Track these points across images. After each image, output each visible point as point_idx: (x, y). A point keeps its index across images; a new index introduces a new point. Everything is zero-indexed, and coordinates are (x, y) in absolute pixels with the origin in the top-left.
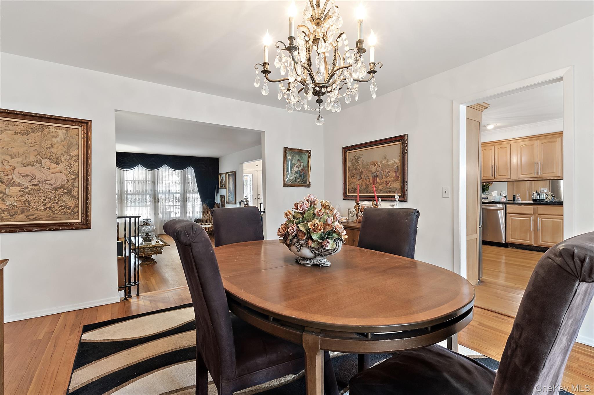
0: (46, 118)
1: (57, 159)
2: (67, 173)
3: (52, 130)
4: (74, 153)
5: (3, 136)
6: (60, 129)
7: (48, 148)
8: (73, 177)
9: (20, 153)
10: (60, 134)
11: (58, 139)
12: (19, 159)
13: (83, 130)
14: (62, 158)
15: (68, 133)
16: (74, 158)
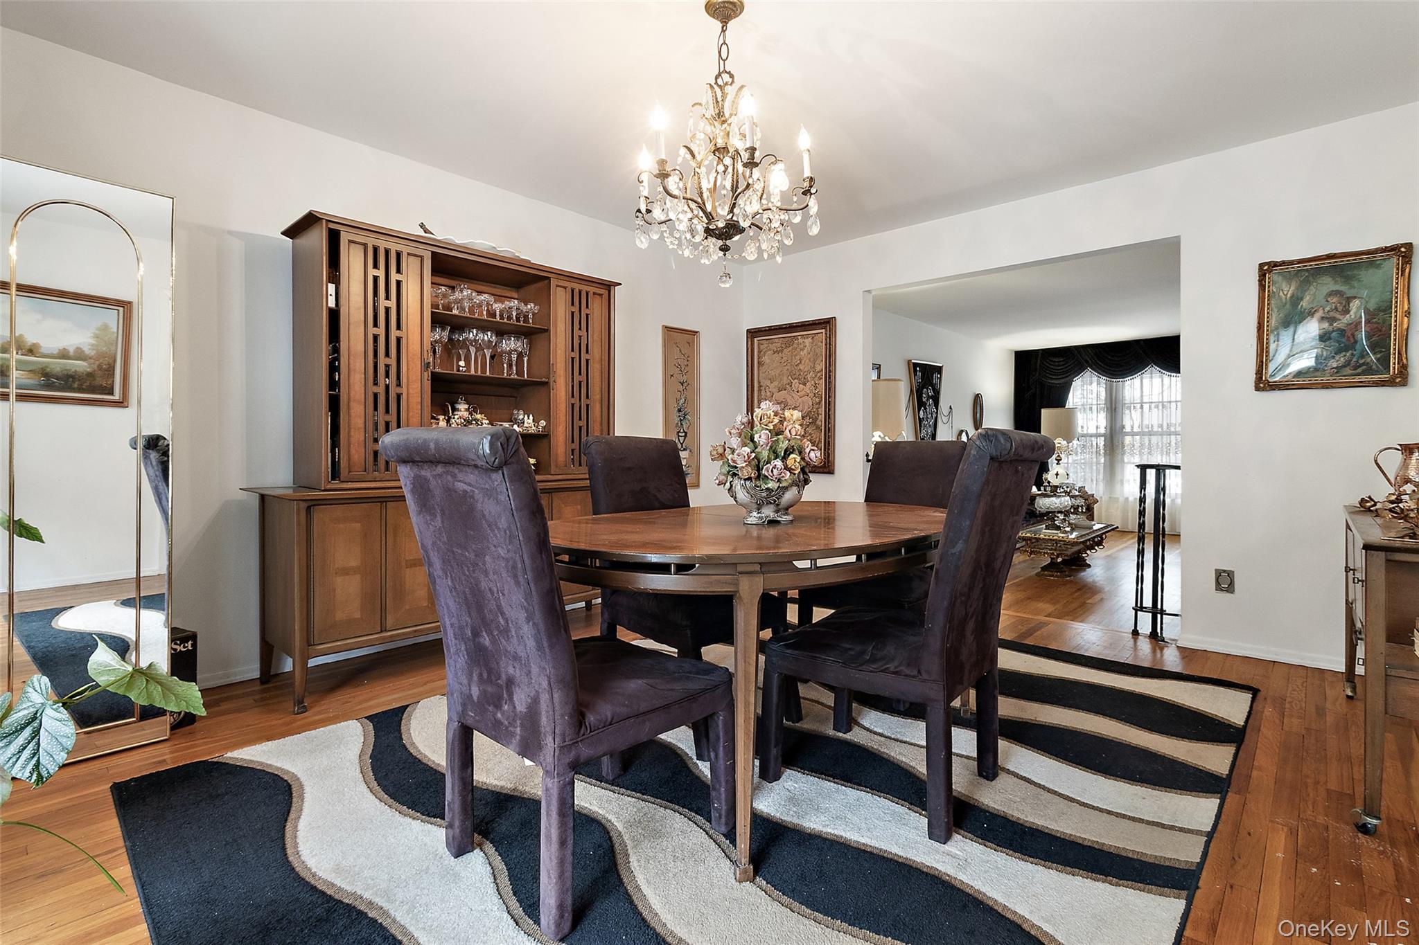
0: (794, 327)
1: (804, 378)
2: (811, 395)
3: (801, 341)
4: (818, 368)
5: (766, 359)
6: (807, 338)
7: (798, 365)
8: (818, 400)
9: (777, 375)
10: (807, 344)
11: (805, 351)
12: (776, 383)
13: (826, 334)
14: (809, 376)
15: (813, 341)
16: (819, 375)
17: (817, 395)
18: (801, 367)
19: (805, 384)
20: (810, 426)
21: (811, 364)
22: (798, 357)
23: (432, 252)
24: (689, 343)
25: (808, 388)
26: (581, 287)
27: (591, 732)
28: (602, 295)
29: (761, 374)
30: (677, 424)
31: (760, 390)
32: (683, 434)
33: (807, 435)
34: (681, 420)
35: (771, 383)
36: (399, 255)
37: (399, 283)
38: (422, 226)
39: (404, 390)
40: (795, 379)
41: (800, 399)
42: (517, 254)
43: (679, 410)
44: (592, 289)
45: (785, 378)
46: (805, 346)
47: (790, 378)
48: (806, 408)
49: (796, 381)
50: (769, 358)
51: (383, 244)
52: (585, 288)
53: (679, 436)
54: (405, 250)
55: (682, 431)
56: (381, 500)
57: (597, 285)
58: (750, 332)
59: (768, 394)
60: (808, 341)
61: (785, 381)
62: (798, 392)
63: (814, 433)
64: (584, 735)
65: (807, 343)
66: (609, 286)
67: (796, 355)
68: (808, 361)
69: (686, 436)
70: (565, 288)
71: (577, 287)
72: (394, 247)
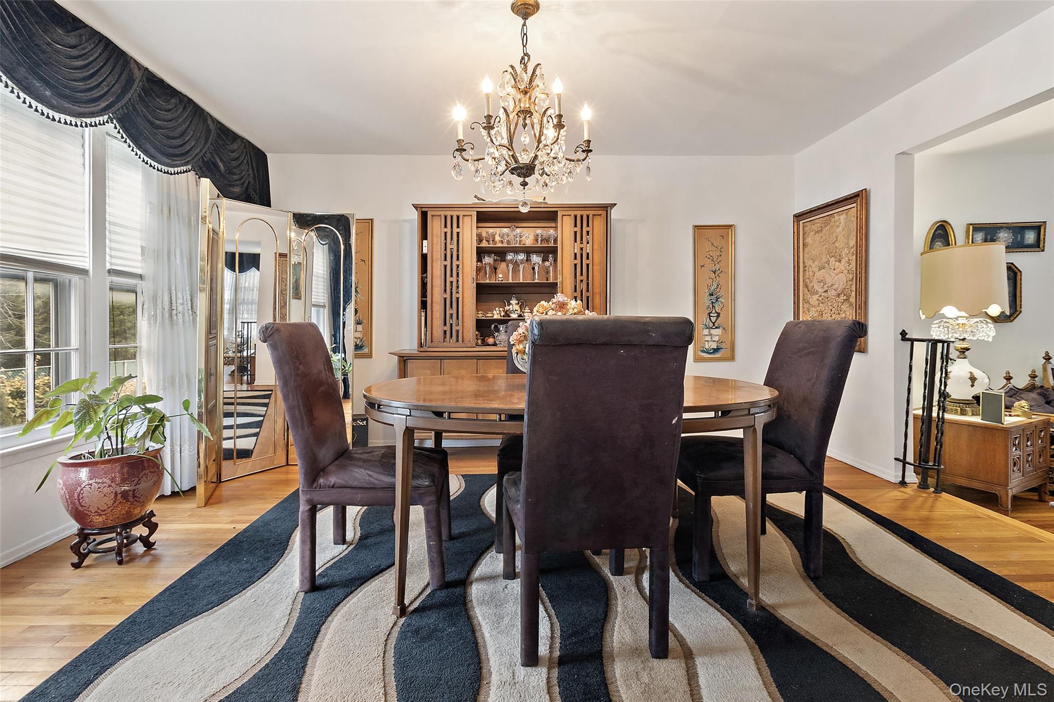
2: (846, 272)
3: (837, 218)
4: (851, 245)
5: (809, 240)
6: (842, 214)
7: (834, 243)
8: (851, 276)
9: (818, 254)
10: (842, 221)
11: (840, 228)
12: (816, 263)
13: (857, 208)
14: (843, 253)
15: (847, 217)
16: (852, 250)
17: (850, 272)
18: (837, 244)
19: (840, 261)
20: (844, 304)
21: (845, 240)
22: (834, 235)
23: (477, 211)
24: (723, 237)
25: (842, 266)
26: (582, 213)
27: (320, 488)
28: (601, 215)
29: (805, 255)
30: (708, 306)
31: (804, 271)
32: (716, 315)
33: (842, 312)
34: (713, 303)
35: (813, 262)
36: (458, 217)
37: (458, 233)
38: (476, 197)
39: (460, 295)
40: (832, 256)
41: (836, 277)
42: (534, 200)
43: (711, 295)
44: (591, 213)
45: (824, 256)
46: (840, 223)
47: (828, 256)
48: (841, 285)
49: (833, 258)
50: (811, 240)
51: (449, 213)
52: (585, 213)
53: (710, 316)
54: (461, 214)
55: (714, 312)
56: (441, 358)
57: (596, 209)
58: (797, 217)
59: (811, 273)
60: (843, 217)
61: (824, 260)
62: (834, 270)
63: (848, 310)
64: (315, 488)
65: (844, 219)
66: (606, 208)
67: (832, 233)
68: (842, 237)
69: (718, 316)
70: (570, 215)
71: (579, 213)
72: (455, 214)
